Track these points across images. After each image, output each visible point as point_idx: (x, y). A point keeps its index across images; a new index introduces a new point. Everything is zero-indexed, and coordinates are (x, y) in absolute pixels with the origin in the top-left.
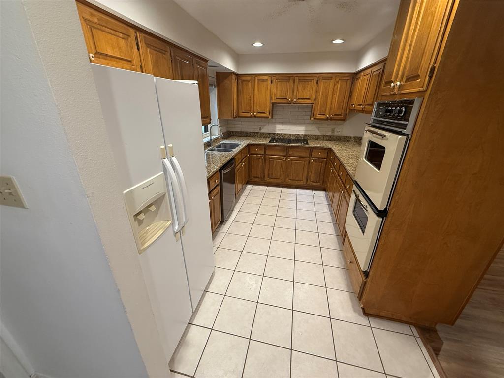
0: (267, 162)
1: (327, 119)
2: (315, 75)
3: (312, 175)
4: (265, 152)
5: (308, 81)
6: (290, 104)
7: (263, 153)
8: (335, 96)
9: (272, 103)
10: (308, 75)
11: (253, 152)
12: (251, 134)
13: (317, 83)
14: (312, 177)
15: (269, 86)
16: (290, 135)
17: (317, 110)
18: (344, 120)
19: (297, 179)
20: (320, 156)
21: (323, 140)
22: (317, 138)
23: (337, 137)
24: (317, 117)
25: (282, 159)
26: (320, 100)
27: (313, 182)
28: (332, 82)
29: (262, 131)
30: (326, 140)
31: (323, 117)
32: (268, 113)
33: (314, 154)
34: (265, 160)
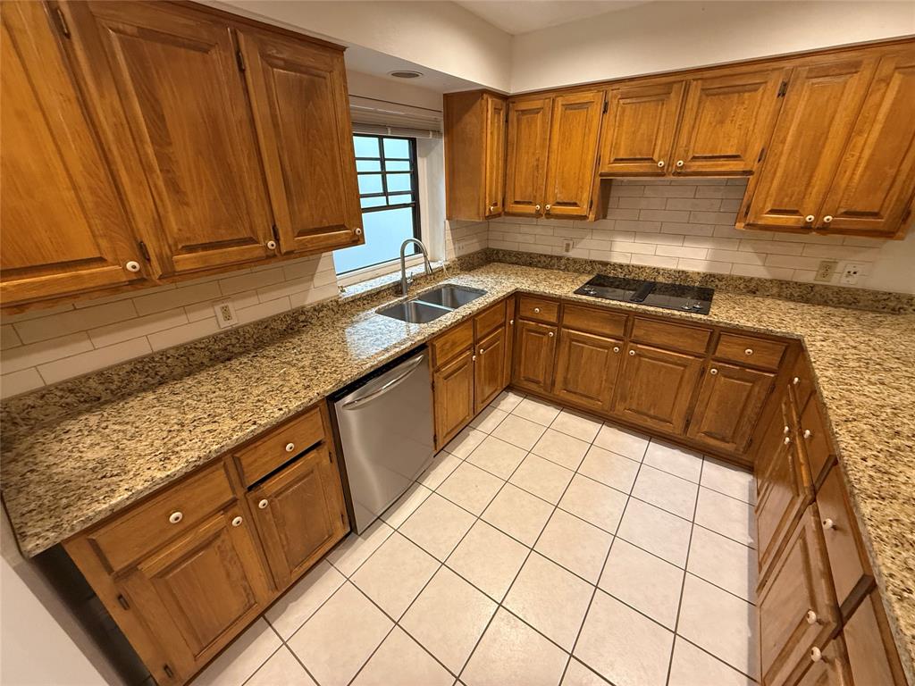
0: (564, 349)
1: (807, 228)
2: (776, 65)
3: (710, 414)
4: (560, 318)
5: (741, 90)
6: (663, 175)
7: (553, 319)
8: (860, 141)
9: (601, 175)
10: (745, 69)
11: (528, 314)
12: (543, 259)
13: (782, 94)
14: (709, 418)
15: (596, 123)
16: (657, 270)
17: (765, 198)
18: (889, 234)
19: (652, 412)
20: (751, 361)
21: (779, 296)
22: (752, 288)
23: (839, 291)
24: (760, 222)
25: (609, 347)
26: (784, 160)
27: (708, 434)
28: (855, 84)
29: (573, 254)
30: (790, 298)
31: (789, 220)
32: (586, 206)
33: (726, 349)
34: (559, 340)
